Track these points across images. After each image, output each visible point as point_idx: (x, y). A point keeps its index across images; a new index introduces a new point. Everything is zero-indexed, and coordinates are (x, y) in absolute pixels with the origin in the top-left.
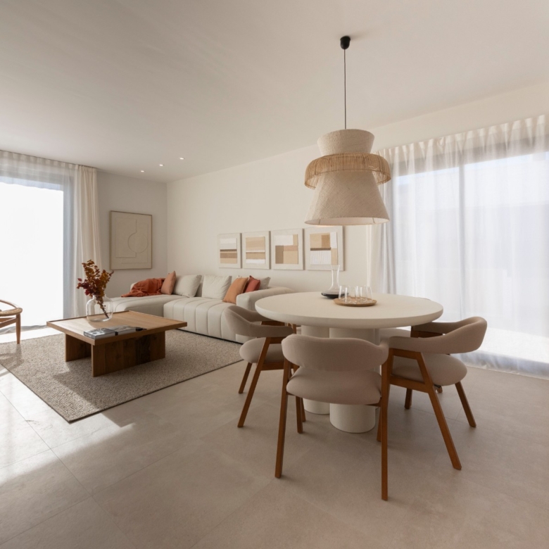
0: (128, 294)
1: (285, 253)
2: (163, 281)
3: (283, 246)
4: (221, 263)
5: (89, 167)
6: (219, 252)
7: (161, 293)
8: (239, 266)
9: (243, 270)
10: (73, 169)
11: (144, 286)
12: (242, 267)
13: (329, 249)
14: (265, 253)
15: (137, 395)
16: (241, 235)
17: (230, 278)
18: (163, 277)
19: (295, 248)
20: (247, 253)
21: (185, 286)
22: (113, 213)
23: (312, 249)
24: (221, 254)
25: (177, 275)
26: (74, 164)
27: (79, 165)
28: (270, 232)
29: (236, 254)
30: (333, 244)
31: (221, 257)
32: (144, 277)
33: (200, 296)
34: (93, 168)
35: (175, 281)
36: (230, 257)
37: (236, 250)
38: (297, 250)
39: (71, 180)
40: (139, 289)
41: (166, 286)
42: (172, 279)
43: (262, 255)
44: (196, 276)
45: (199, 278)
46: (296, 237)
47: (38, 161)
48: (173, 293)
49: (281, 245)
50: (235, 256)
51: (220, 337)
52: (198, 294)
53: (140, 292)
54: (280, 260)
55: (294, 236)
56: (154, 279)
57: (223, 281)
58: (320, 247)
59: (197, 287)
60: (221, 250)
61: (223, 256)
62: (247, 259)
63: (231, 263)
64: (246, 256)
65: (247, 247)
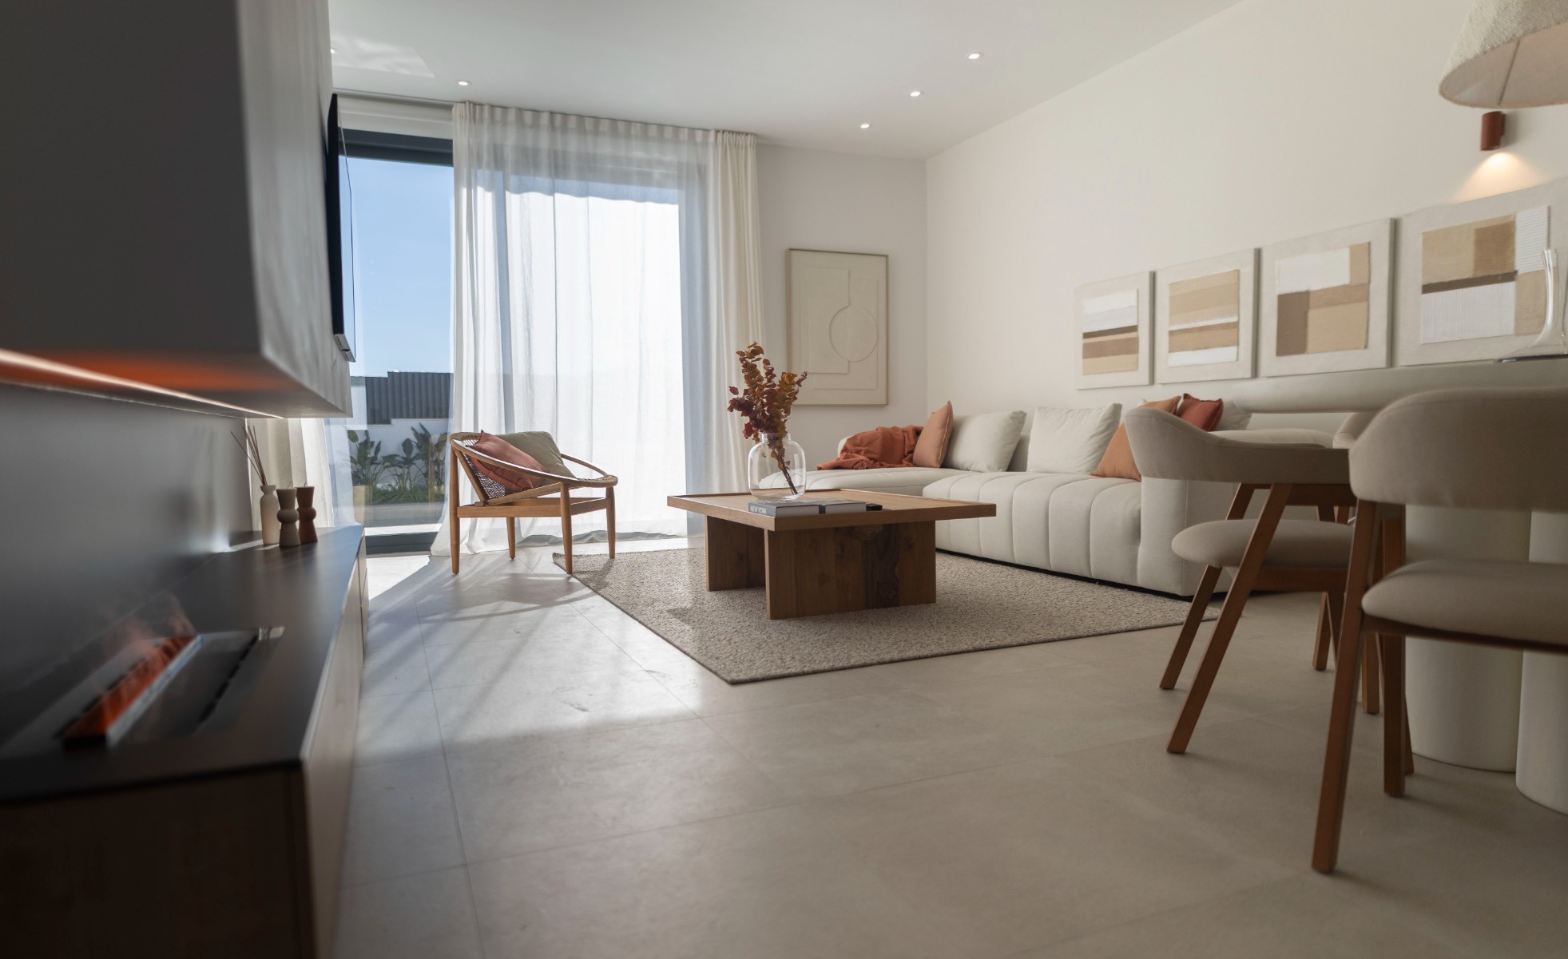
0: (833, 461)
1: (1314, 316)
2: (918, 432)
3: (1307, 293)
4: (1086, 372)
5: (738, 133)
6: (1081, 341)
7: (913, 463)
8: (1146, 379)
9: (1157, 387)
10: (705, 144)
11: (870, 443)
12: (1152, 381)
13: (1510, 276)
14: (1235, 325)
15: (876, 659)
16: (1153, 277)
17: (1117, 408)
18: (917, 424)
19: (1357, 292)
20: (1171, 333)
21: (975, 446)
22: (794, 253)
23: (1428, 289)
24: (1086, 347)
25: (957, 413)
26: (706, 131)
27: (717, 131)
28: (1258, 253)
29: (1136, 341)
30: (1529, 254)
31: (1085, 356)
32: (869, 424)
33: (1023, 468)
34: (747, 134)
35: (951, 431)
36: (1114, 353)
37: (1134, 329)
38: (1366, 298)
39: (702, 172)
40: (858, 452)
41: (928, 446)
42: (944, 426)
43: (1226, 334)
44: (1009, 412)
45: (1019, 420)
46: (1361, 254)
47: (633, 131)
48: (946, 463)
49: (1302, 288)
50: (1131, 347)
51: (1086, 574)
52: (1015, 461)
53: (861, 457)
54: (1292, 340)
55: (1354, 250)
56: (894, 429)
57: (1093, 422)
58: (1469, 275)
59: (1013, 446)
60: (1087, 335)
61: (1090, 352)
62: (1170, 351)
63: (1116, 372)
64: (1170, 343)
65: (1172, 313)
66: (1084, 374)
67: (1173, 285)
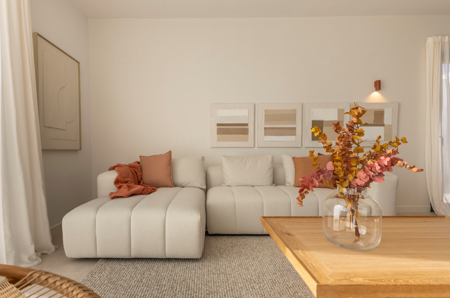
1: (325, 129)
3: (322, 121)
4: (219, 140)
6: (216, 127)
8: (252, 145)
9: (256, 148)
12: (254, 146)
13: (383, 125)
14: (295, 129)
16: (256, 106)
20: (265, 128)
24: (218, 129)
28: (303, 105)
29: (247, 130)
30: (387, 120)
31: (218, 134)
36: (235, 134)
37: (247, 125)
43: (292, 131)
46: (341, 112)
50: (245, 132)
55: (339, 110)
58: (372, 123)
60: (218, 125)
61: (220, 132)
62: (265, 135)
63: (236, 141)
64: (265, 132)
65: (266, 120)
66: (217, 141)
67: (266, 111)
